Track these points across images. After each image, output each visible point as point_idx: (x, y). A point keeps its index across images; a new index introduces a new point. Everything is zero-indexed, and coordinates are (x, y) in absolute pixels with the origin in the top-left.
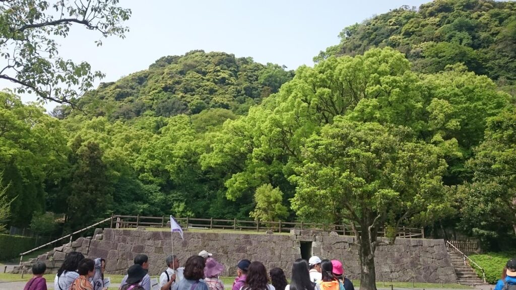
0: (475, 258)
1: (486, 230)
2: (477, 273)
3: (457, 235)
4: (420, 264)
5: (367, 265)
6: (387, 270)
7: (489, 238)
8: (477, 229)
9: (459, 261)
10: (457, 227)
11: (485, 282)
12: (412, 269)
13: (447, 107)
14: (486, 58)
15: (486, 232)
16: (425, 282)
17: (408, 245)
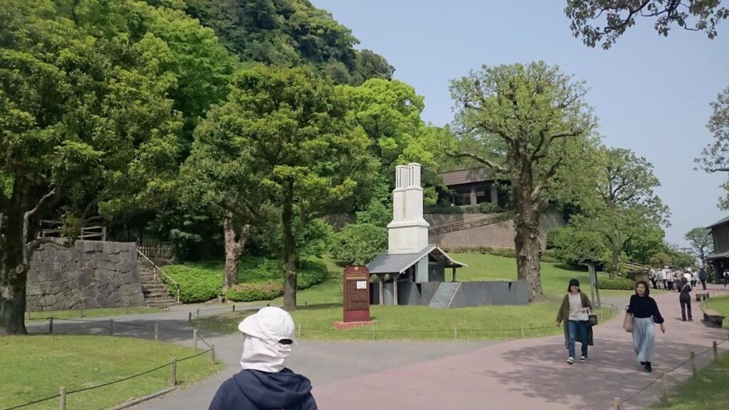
0: (168, 270)
1: (187, 232)
2: (169, 290)
3: (144, 239)
4: (94, 280)
5: (12, 284)
6: (35, 293)
7: (189, 242)
8: (177, 230)
9: (147, 275)
10: (148, 226)
11: (178, 302)
12: (80, 289)
13: (165, 52)
14: (207, 13)
15: (187, 235)
16: (99, 308)
17: (78, 251)
